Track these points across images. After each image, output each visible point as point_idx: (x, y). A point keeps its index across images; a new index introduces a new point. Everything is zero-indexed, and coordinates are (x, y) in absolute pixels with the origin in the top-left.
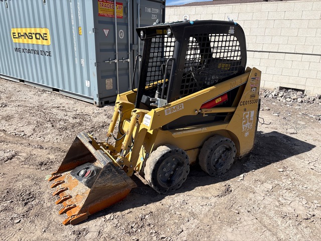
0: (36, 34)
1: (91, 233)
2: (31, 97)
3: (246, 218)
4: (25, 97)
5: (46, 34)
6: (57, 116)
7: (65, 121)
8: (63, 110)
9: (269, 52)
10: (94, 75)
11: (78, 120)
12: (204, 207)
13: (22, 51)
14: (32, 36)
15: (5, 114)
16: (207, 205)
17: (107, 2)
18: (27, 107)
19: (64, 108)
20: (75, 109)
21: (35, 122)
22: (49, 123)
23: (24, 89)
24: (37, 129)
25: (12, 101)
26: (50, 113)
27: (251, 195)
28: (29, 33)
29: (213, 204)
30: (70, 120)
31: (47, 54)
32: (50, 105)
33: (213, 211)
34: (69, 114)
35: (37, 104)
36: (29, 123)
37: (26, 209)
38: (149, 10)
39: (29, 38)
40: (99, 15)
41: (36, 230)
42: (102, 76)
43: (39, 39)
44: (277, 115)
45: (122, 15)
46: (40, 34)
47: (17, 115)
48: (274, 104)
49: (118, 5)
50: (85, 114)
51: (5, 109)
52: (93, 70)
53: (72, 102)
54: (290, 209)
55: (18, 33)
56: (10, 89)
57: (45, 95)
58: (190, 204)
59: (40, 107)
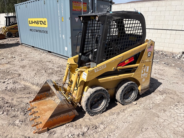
0: (40, 21)
1: (57, 134)
2: (36, 55)
3: (151, 133)
4: (34, 55)
5: (45, 21)
6: (48, 67)
7: (52, 69)
8: (52, 63)
9: (176, 30)
10: (70, 44)
11: (59, 69)
12: (125, 124)
13: (33, 31)
14: (38, 23)
15: (22, 64)
16: (127, 122)
17: (77, 3)
18: (34, 61)
19: (53, 62)
20: (59, 63)
21: (37, 69)
22: (44, 70)
23: (34, 51)
24: (37, 73)
25: (27, 58)
26: (45, 65)
27: (156, 119)
28: (37, 21)
29: (131, 122)
30: (55, 69)
31: (46, 32)
32: (45, 60)
33: (131, 126)
34: (55, 65)
35: (39, 59)
36: (34, 70)
37: (25, 117)
38: (102, 7)
39: (37, 24)
40: (73, 10)
41: (28, 129)
42: (74, 45)
43: (42, 24)
44: (179, 69)
45: (86, 10)
46: (42, 21)
47: (28, 65)
48: (178, 62)
49: (84, 4)
50: (64, 65)
51: (23, 62)
52: (69, 41)
53: (58, 59)
54: (181, 129)
55: (32, 21)
56: (27, 51)
57: (44, 54)
58: (117, 121)
59: (41, 61)
